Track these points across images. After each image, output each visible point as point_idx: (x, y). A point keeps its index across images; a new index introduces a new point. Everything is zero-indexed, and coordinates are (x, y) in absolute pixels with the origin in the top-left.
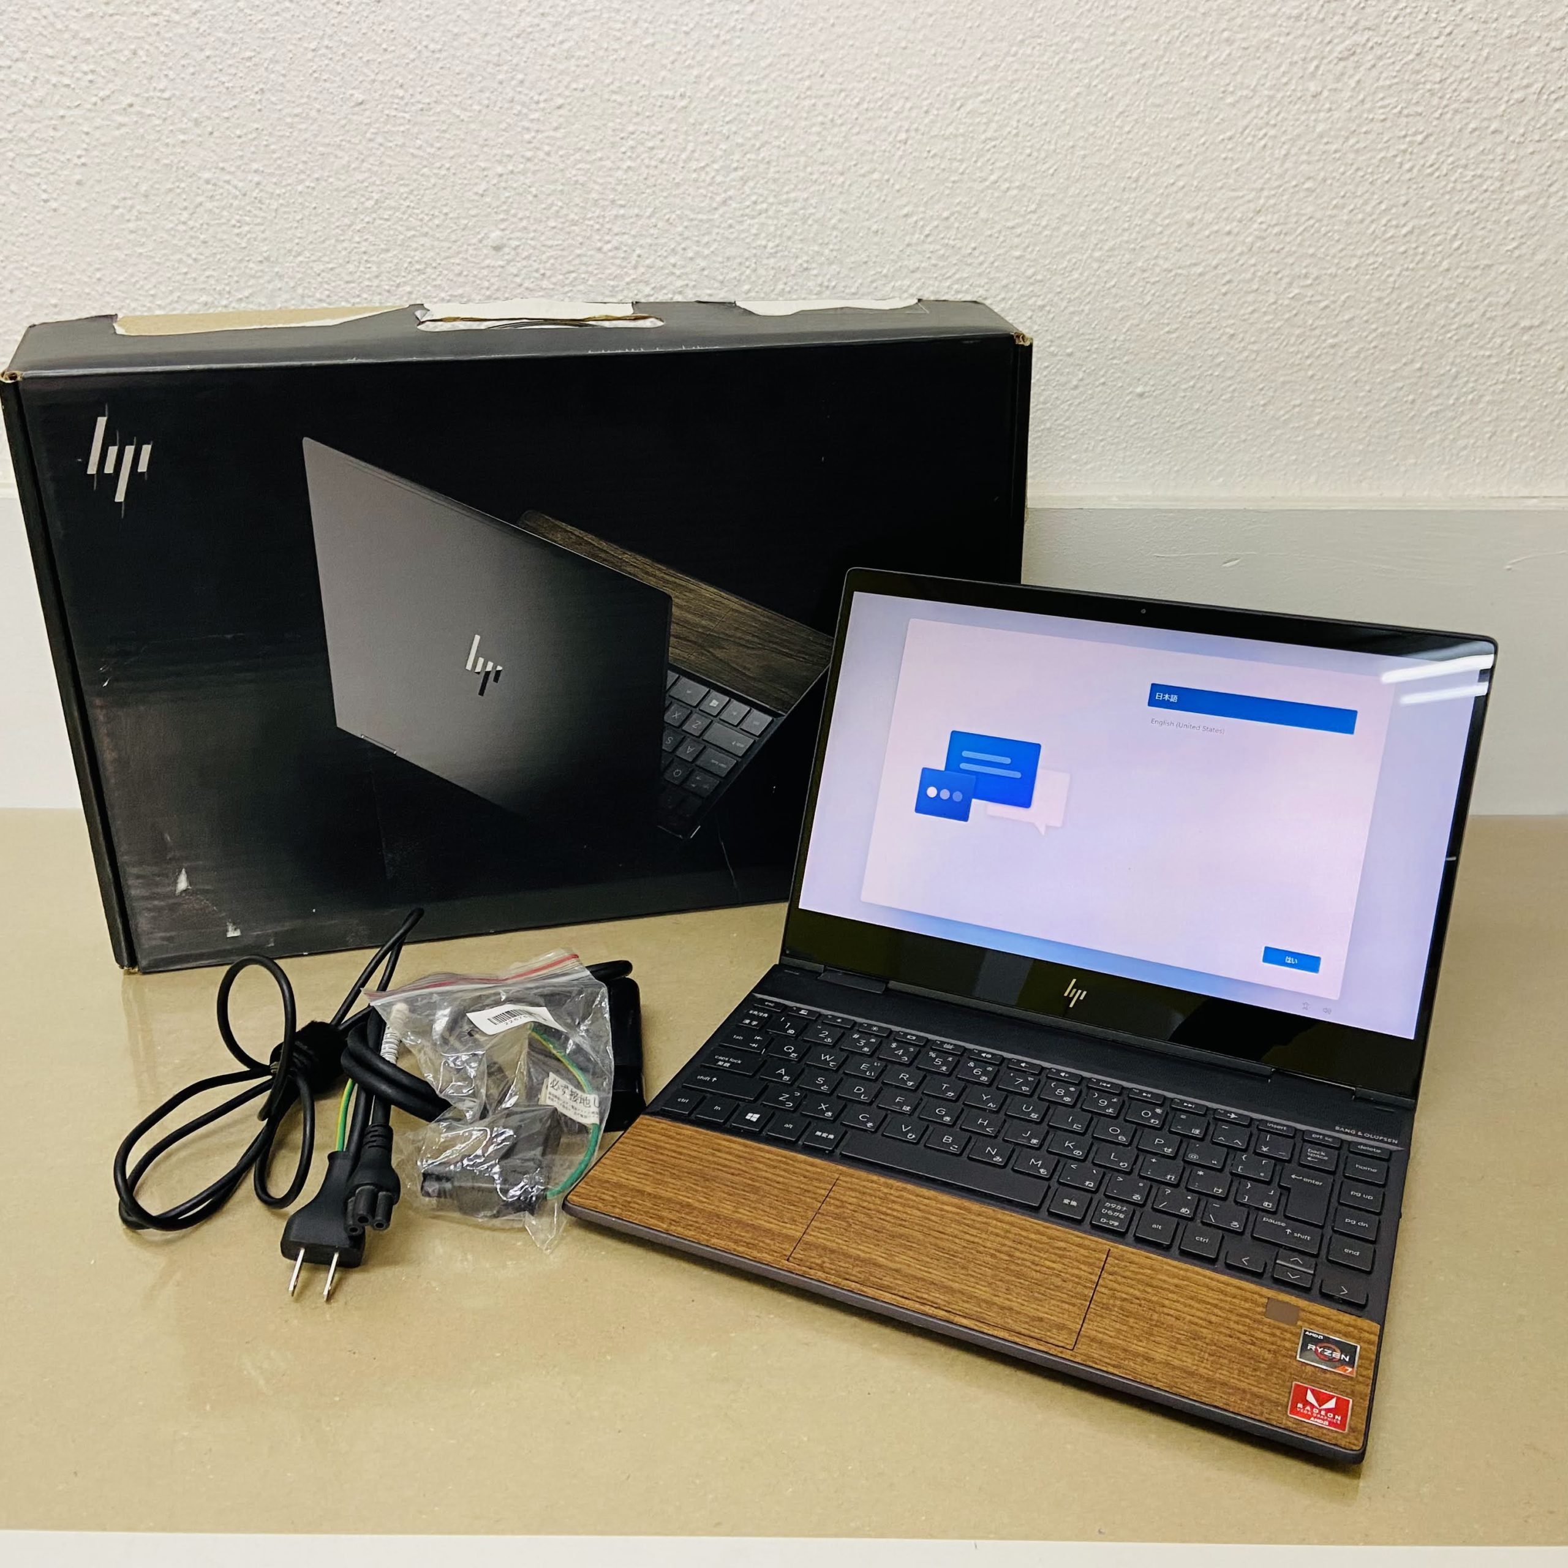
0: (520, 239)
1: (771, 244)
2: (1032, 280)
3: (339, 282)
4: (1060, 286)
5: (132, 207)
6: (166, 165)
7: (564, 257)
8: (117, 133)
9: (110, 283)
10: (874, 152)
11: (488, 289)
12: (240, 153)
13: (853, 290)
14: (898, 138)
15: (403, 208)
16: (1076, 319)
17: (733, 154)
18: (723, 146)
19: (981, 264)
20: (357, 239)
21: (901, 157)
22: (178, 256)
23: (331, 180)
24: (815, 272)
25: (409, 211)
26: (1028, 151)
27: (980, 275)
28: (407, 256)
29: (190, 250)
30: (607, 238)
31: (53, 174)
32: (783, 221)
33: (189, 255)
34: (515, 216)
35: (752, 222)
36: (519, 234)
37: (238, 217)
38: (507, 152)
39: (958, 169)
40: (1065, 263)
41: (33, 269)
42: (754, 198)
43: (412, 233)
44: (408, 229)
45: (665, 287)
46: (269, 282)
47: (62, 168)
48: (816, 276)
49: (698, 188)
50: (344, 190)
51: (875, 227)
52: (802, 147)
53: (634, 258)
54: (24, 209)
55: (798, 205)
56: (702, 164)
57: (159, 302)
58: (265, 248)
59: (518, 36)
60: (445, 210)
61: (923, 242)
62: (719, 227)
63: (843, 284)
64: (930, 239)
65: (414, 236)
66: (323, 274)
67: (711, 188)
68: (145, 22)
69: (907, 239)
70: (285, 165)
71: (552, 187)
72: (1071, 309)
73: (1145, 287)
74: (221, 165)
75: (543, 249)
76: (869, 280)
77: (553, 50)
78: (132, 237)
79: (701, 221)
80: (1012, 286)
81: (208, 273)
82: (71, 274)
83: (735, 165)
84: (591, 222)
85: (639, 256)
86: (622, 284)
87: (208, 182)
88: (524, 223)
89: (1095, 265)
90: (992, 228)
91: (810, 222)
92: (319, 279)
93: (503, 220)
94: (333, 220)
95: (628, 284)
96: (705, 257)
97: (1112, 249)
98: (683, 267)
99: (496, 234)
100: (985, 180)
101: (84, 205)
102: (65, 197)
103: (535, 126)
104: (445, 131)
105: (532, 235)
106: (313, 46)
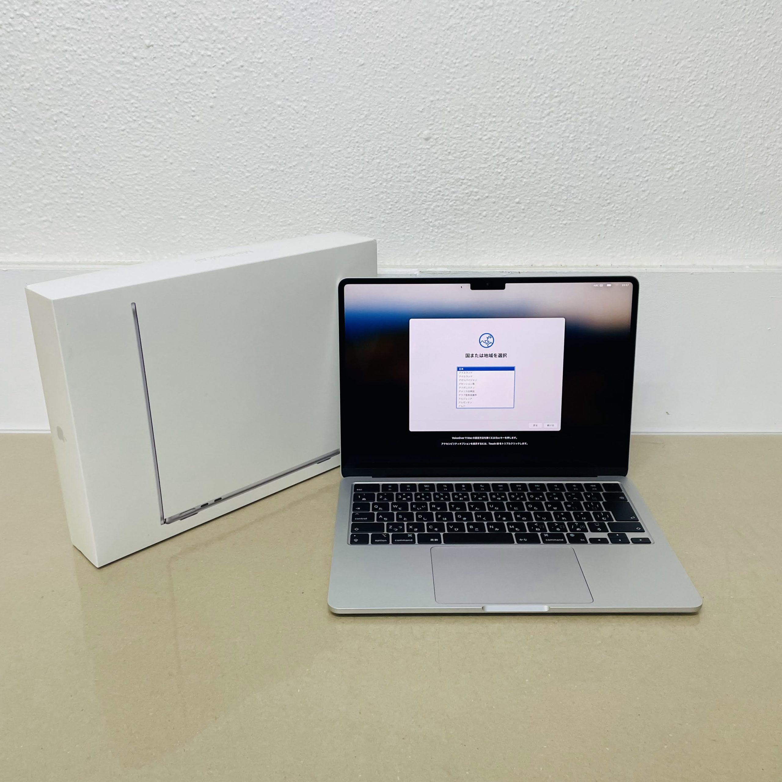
0: (438, 134)
1: (572, 135)
2: (709, 153)
3: (342, 158)
4: (723, 156)
5: (238, 120)
6: (258, 97)
7: (461, 143)
8: (234, 81)
9: (223, 159)
10: (630, 87)
11: (420, 160)
12: (297, 91)
13: (613, 159)
14: (644, 80)
15: (379, 119)
16: (731, 173)
17: (555, 89)
18: (550, 85)
19: (683, 145)
20: (354, 135)
21: (645, 90)
22: (260, 145)
23: (343, 105)
24: (594, 149)
25: (383, 120)
26: (711, 87)
27: (681, 150)
28: (379, 144)
29: (267, 142)
30: (485, 133)
31: (198, 102)
32: (580, 124)
33: (266, 145)
34: (437, 122)
35: (563, 124)
36: (438, 132)
37: (293, 124)
38: (437, 89)
39: (673, 96)
40: (727, 145)
41: (184, 152)
42: (564, 112)
43: (383, 131)
44: (381, 130)
45: (513, 158)
46: (306, 158)
47: (203, 99)
48: (594, 151)
49: (536, 107)
50: (350, 110)
51: (627, 126)
52: (592, 85)
53: (498, 144)
54: (181, 120)
55: (588, 115)
56: (539, 94)
57: (248, 169)
58: (306, 141)
59: (448, 29)
60: (401, 120)
61: (653, 134)
62: (545, 127)
63: (608, 156)
64: (656, 132)
65: (384, 133)
66: (335, 154)
67: (542, 107)
68: (253, 23)
69: (644, 133)
70: (321, 97)
71: (458, 107)
72: (728, 169)
73: (768, 157)
74: (287, 97)
75: (451, 139)
76: (623, 153)
77: (465, 36)
78: (237, 135)
79: (536, 124)
80: (697, 156)
81: (275, 154)
82: (204, 154)
83: (556, 94)
84: (477, 125)
85: (501, 142)
86: (491, 157)
87: (279, 106)
88: (442, 126)
89: (743, 145)
90: (689, 126)
91: (593, 124)
92: (333, 156)
93: (431, 124)
94: (342, 125)
95: (494, 157)
96: (536, 143)
97: (753, 137)
98: (524, 147)
99: (426, 132)
100: (688, 101)
101: (213, 118)
102: (204, 114)
103: (452, 76)
104: (404, 79)
105: (445, 132)
106: (340, 35)
